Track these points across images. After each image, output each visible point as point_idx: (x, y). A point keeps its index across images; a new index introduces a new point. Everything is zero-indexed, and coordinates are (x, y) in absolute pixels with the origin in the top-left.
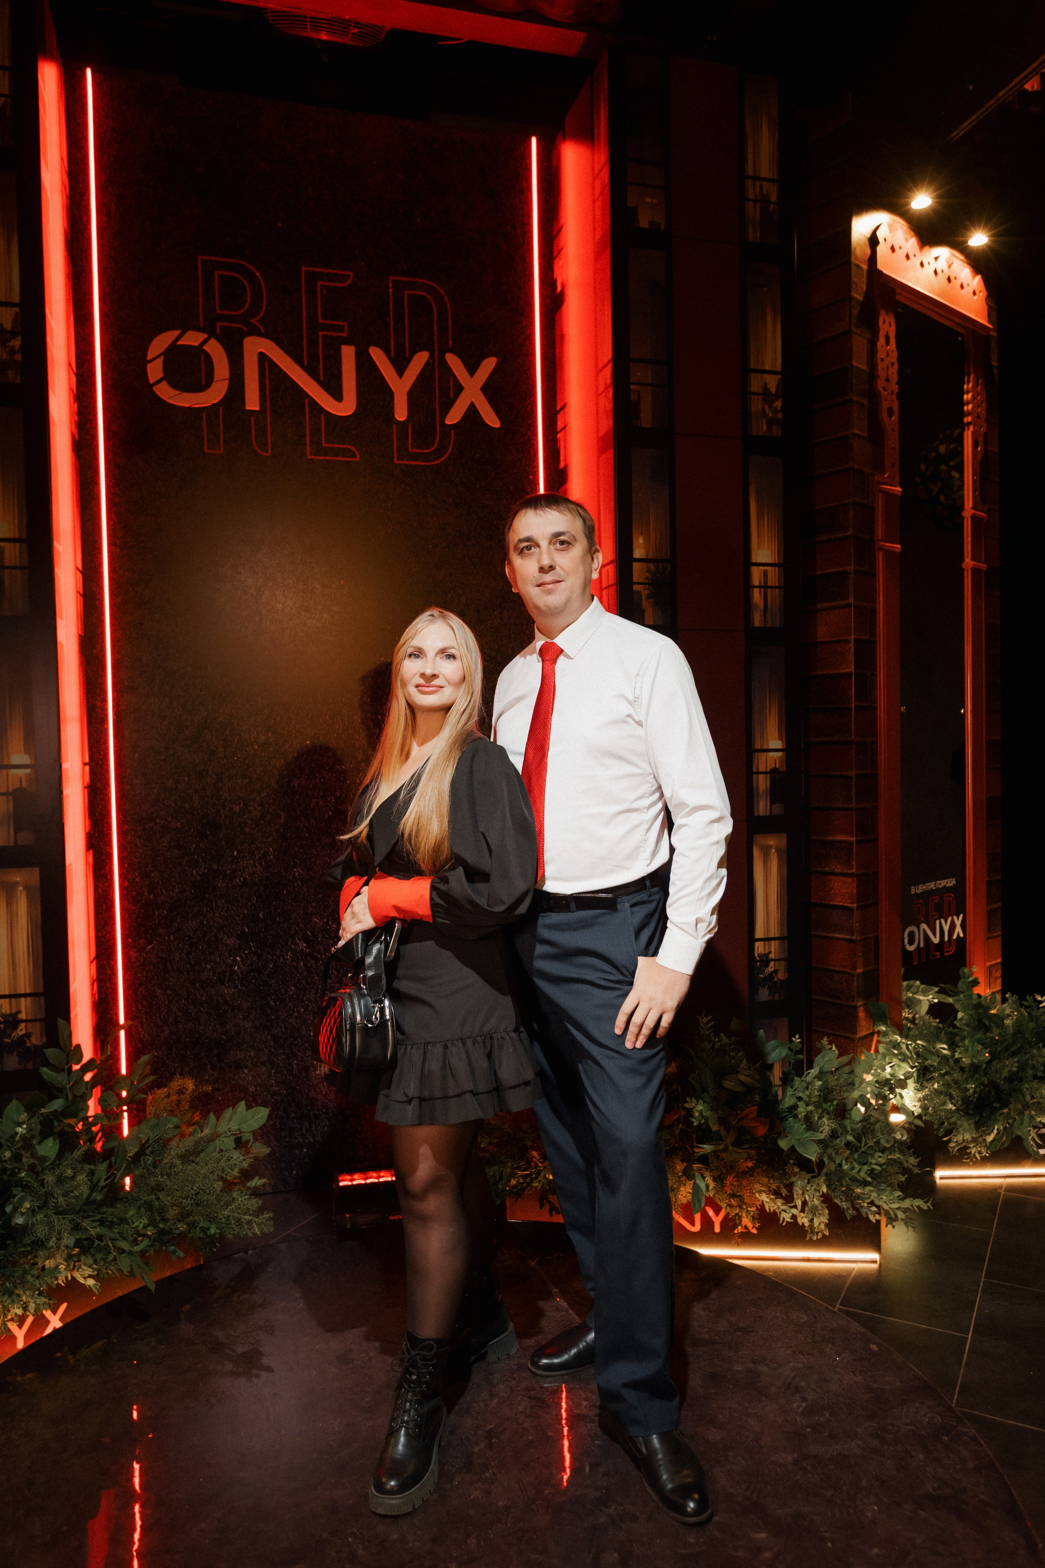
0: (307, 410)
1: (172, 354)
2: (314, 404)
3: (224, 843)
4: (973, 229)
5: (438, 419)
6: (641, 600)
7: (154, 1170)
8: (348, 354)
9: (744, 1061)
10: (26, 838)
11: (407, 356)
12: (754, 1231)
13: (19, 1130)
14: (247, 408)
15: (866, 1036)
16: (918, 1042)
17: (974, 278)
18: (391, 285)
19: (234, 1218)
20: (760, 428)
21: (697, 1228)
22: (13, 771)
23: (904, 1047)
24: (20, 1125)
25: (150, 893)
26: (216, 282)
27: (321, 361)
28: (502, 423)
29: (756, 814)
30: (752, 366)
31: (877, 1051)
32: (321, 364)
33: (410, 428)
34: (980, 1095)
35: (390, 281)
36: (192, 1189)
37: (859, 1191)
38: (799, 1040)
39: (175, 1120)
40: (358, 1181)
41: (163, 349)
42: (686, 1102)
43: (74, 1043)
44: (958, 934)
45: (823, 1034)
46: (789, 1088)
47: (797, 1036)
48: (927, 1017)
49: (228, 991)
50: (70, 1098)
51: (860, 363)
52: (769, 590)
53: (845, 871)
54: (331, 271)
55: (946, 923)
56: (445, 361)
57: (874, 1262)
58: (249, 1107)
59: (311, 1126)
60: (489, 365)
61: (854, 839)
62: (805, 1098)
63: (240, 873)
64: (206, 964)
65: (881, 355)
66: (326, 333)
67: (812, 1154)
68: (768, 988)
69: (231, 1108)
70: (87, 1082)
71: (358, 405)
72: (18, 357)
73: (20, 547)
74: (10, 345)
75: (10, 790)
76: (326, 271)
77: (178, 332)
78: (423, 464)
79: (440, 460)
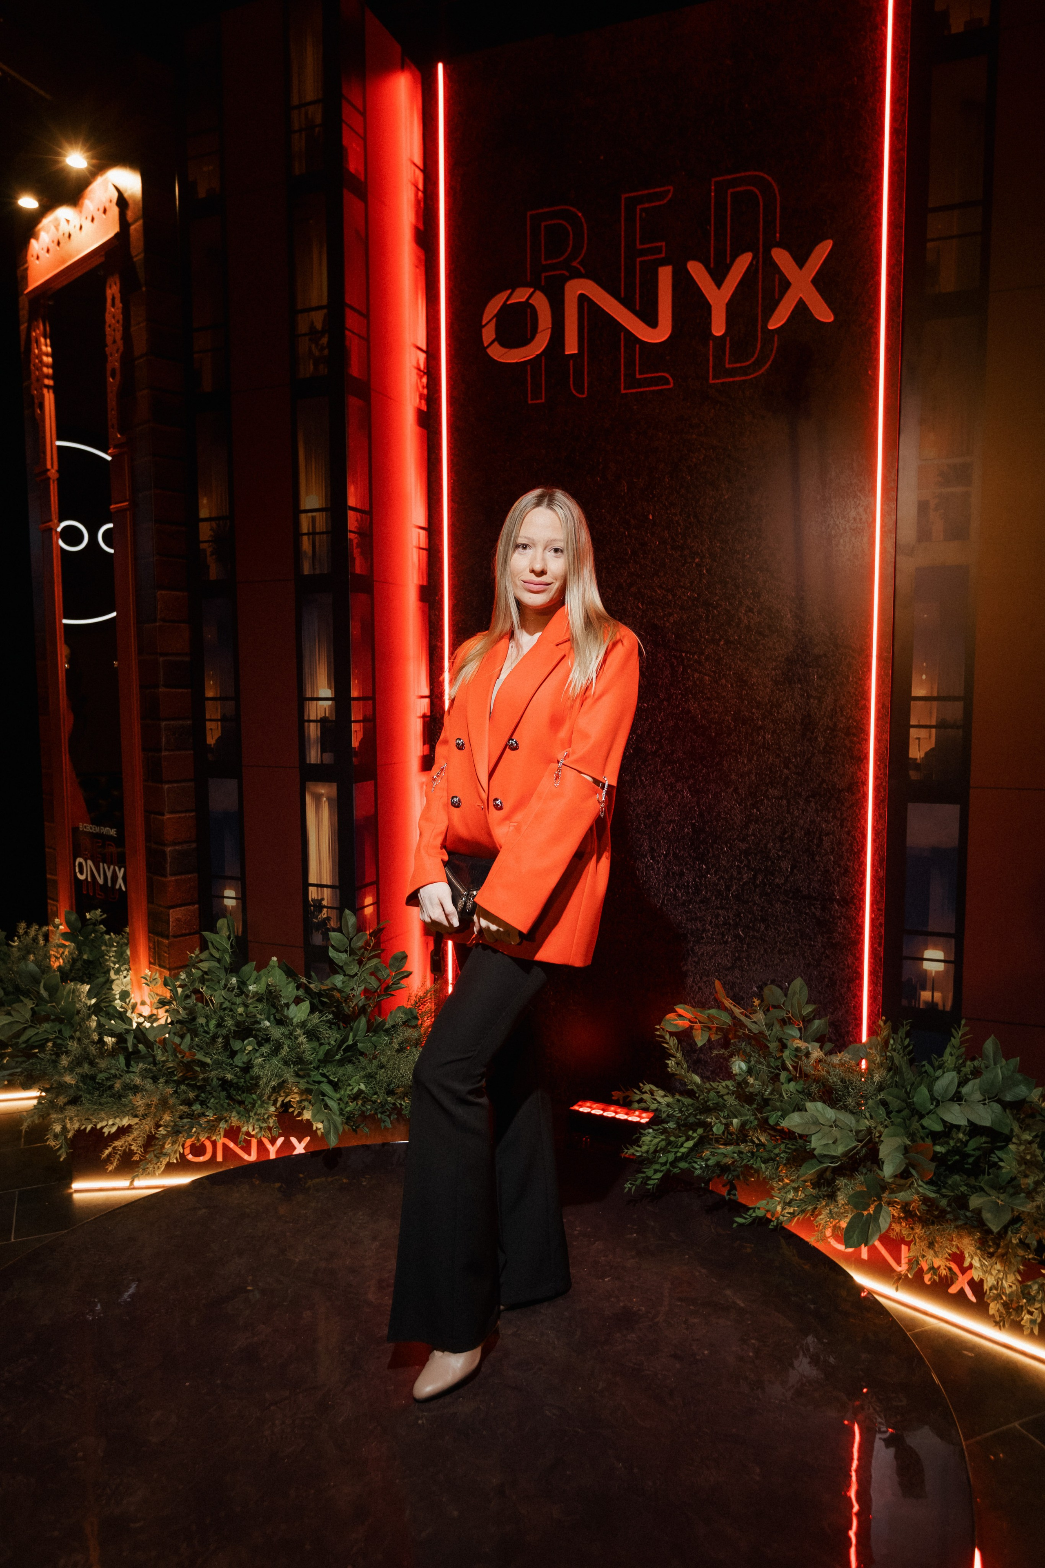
0: (622, 342)
1: (506, 314)
2: (629, 334)
5: (759, 326)
8: (665, 275)
10: (328, 758)
11: (728, 262)
12: (972, 1299)
14: (567, 353)
18: (713, 187)
21: (902, 1270)
22: (321, 703)
26: (543, 232)
27: (638, 289)
28: (836, 315)
32: (638, 291)
33: (728, 342)
35: (713, 184)
40: (597, 1110)
41: (495, 312)
54: (651, 191)
56: (771, 259)
60: (823, 250)
66: (643, 259)
71: (674, 327)
72: (326, 352)
73: (326, 515)
74: (321, 342)
75: (319, 719)
76: (646, 192)
77: (509, 292)
78: (740, 379)
79: (760, 372)
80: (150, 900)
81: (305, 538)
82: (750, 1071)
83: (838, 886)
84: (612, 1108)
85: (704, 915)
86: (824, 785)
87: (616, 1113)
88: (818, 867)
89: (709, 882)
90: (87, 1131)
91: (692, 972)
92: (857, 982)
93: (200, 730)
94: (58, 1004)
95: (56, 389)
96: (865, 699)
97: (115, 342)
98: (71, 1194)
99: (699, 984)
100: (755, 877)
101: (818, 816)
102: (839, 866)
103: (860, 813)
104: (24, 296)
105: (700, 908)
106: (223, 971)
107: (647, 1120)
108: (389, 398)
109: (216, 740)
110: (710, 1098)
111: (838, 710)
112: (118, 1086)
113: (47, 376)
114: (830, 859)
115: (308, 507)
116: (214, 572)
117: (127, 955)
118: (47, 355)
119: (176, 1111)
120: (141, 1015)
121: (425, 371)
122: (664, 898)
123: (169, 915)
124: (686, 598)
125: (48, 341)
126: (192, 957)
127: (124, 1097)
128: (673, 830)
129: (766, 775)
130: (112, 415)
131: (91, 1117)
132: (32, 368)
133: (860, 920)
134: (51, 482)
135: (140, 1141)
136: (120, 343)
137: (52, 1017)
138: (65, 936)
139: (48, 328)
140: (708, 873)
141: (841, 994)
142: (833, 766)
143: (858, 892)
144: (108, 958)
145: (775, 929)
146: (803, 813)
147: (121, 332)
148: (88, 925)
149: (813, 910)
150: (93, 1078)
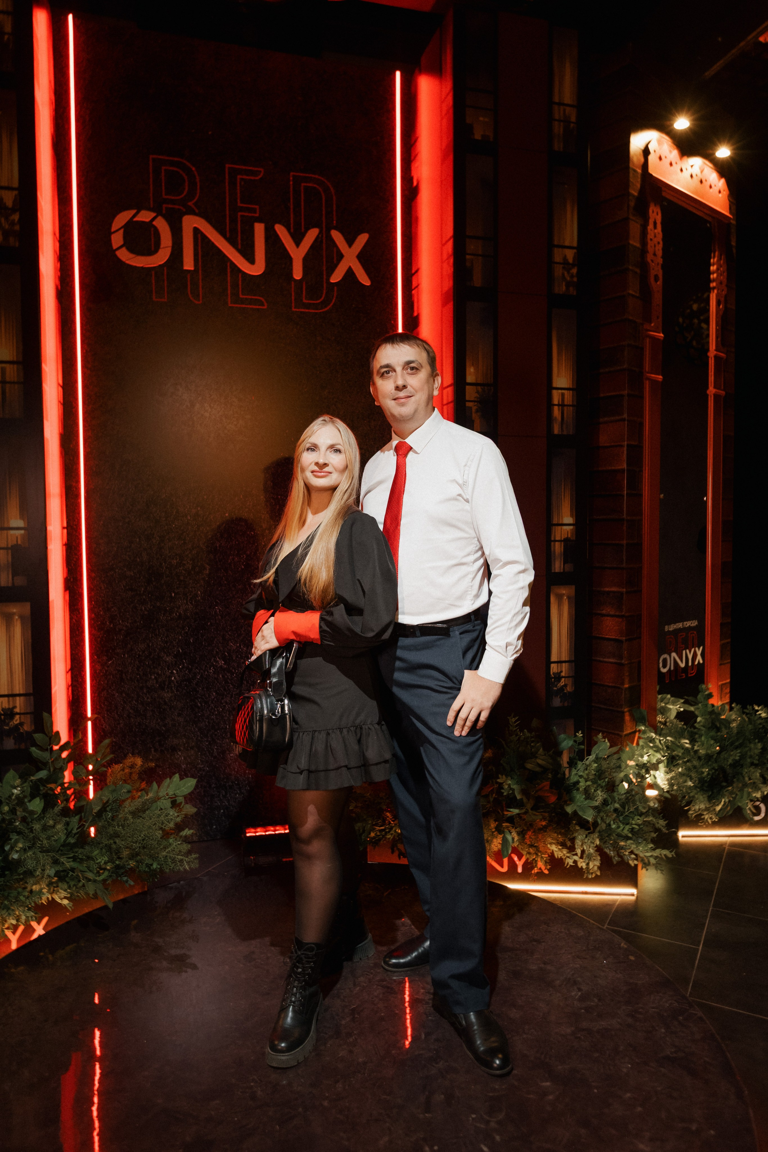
0: (229, 271)
1: (130, 227)
2: (234, 266)
3: (164, 587)
4: (719, 145)
5: (325, 280)
6: (472, 414)
7: (112, 823)
8: (259, 229)
9: (541, 750)
10: (20, 581)
11: (303, 231)
12: (546, 872)
13: (15, 791)
14: (185, 268)
15: (630, 733)
16: (668, 738)
17: (719, 180)
18: (291, 178)
19: (170, 857)
20: (560, 288)
21: (505, 869)
22: (12, 532)
23: (657, 741)
24: (15, 788)
25: (110, 622)
26: (163, 174)
27: (239, 234)
28: (372, 282)
29: (553, 571)
30: (556, 243)
31: (638, 744)
32: (239, 236)
33: (304, 285)
34: (712, 777)
35: (291, 175)
36: (140, 836)
37: (622, 843)
38: (581, 735)
39: (128, 787)
40: (260, 833)
41: (123, 223)
42: (499, 778)
43: (55, 729)
44: (699, 661)
45: (599, 732)
46: (573, 769)
47: (580, 732)
48: (675, 721)
49: (167, 695)
50: (52, 769)
51: (635, 242)
52: (565, 408)
53: (617, 614)
54: (248, 168)
55: (690, 652)
56: (331, 236)
57: (633, 895)
58: (181, 778)
59: (226, 794)
60: (362, 239)
61: (625, 590)
62: (585, 776)
63: (176, 609)
64: (151, 675)
65: (650, 236)
66: (243, 213)
67: (589, 816)
68: (560, 698)
69: (168, 779)
70: (64, 759)
71: (266, 267)
72: (17, 228)
74: (11, 218)
75: (10, 546)
76: (244, 167)
77: (134, 211)
78: (313, 311)
79: (326, 309)
121: (59, 257)
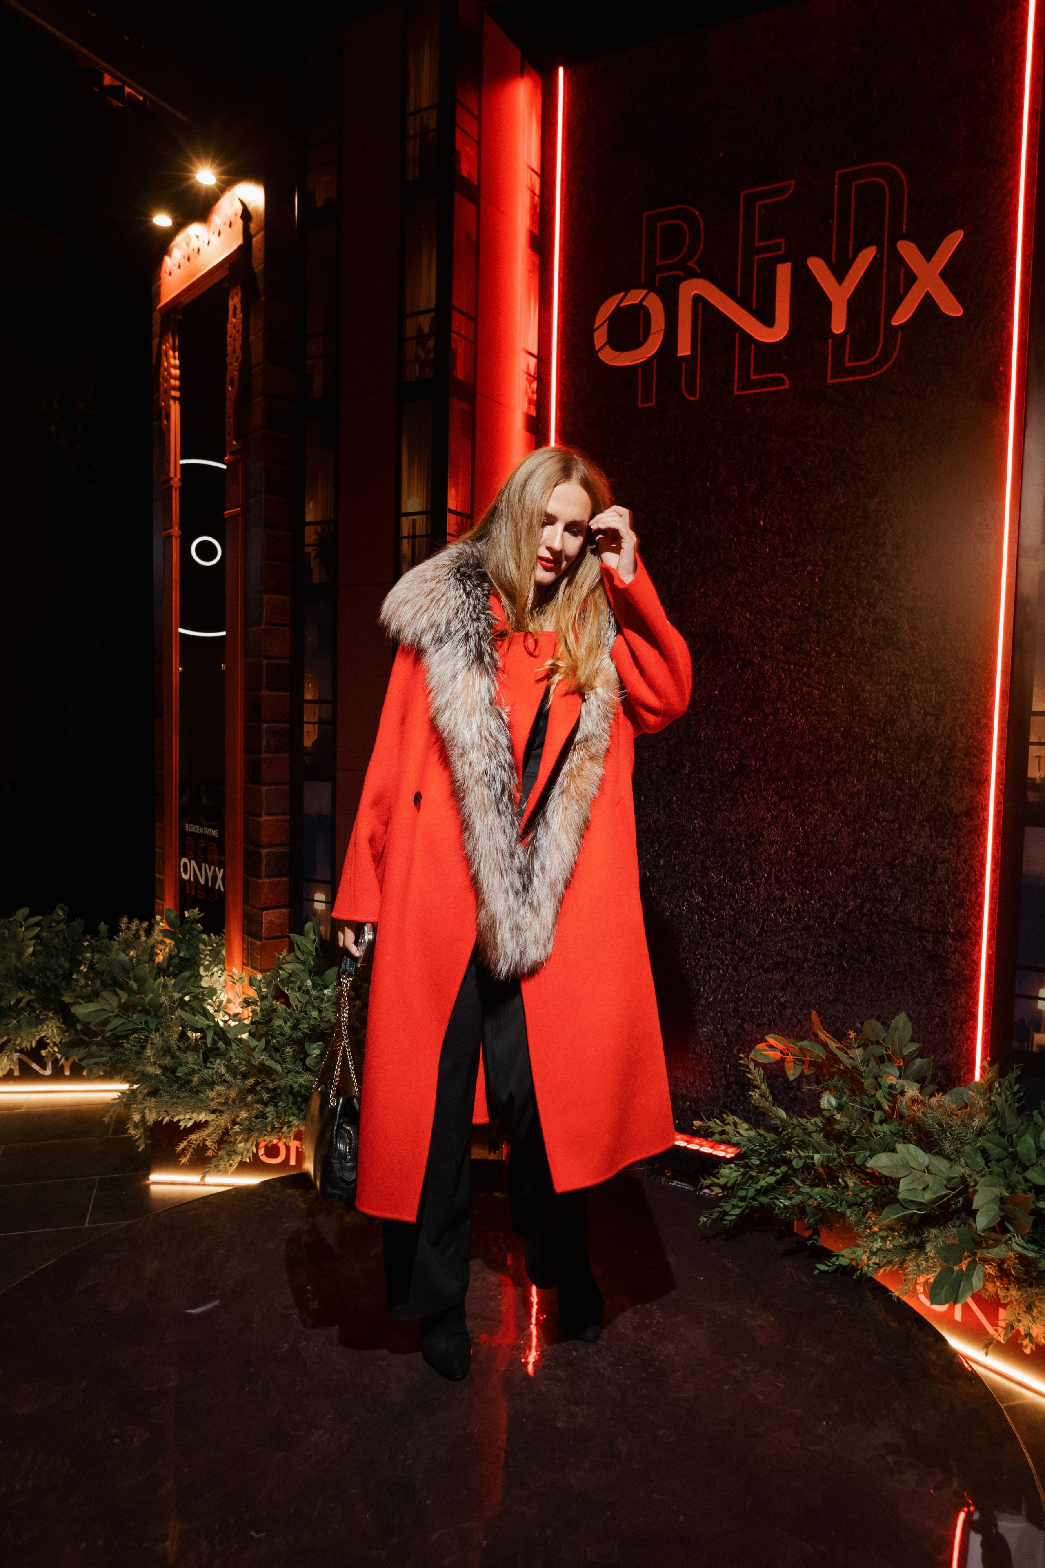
0: (737, 345)
1: (617, 317)
2: (744, 334)
5: (882, 323)
8: (784, 272)
11: (852, 257)
14: (680, 355)
18: (837, 180)
26: (659, 233)
27: (755, 288)
28: (965, 309)
32: (754, 291)
33: (848, 341)
35: (837, 175)
41: (608, 315)
54: (770, 187)
56: (897, 251)
59: (694, 1082)
60: (953, 242)
66: (762, 256)
71: (791, 327)
72: (432, 356)
73: (426, 518)
74: (427, 345)
76: (765, 188)
77: (623, 294)
78: (861, 378)
79: (883, 370)
80: (246, 902)
81: (405, 541)
82: (840, 1108)
83: (953, 918)
84: (697, 1141)
85: (806, 944)
86: (940, 809)
87: (701, 1146)
88: (931, 896)
89: (812, 907)
90: (164, 1122)
91: (792, 1003)
92: (971, 1023)
93: (297, 733)
94: (146, 996)
95: (181, 400)
96: (988, 718)
97: (234, 351)
98: (148, 1185)
99: (799, 1017)
100: (862, 905)
101: (932, 842)
102: (955, 897)
103: (978, 839)
104: (157, 312)
105: (801, 935)
106: (306, 974)
107: (733, 1155)
108: (498, 403)
109: (313, 743)
110: (795, 1134)
111: (958, 728)
112: (195, 1079)
113: (174, 388)
114: (944, 889)
115: (409, 510)
116: (317, 575)
117: (223, 955)
118: (175, 367)
119: (253, 1109)
120: (226, 1013)
121: (536, 376)
122: (763, 924)
123: (262, 917)
124: (796, 608)
125: (177, 354)
126: (279, 958)
127: (202, 1092)
128: (776, 852)
129: (878, 796)
130: (230, 422)
131: (169, 1110)
132: (161, 380)
133: (976, 956)
134: (174, 490)
135: (215, 1137)
136: (239, 352)
137: (139, 1008)
138: (165, 932)
139: (177, 342)
140: (812, 898)
141: (953, 1036)
142: (950, 789)
143: (974, 925)
144: (203, 956)
145: (882, 962)
146: (916, 835)
147: (240, 341)
148: (187, 923)
149: (925, 943)
150: (173, 1071)
